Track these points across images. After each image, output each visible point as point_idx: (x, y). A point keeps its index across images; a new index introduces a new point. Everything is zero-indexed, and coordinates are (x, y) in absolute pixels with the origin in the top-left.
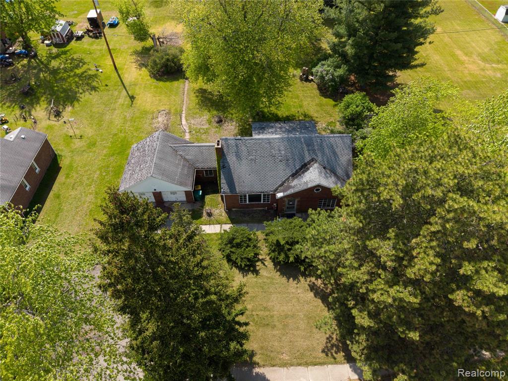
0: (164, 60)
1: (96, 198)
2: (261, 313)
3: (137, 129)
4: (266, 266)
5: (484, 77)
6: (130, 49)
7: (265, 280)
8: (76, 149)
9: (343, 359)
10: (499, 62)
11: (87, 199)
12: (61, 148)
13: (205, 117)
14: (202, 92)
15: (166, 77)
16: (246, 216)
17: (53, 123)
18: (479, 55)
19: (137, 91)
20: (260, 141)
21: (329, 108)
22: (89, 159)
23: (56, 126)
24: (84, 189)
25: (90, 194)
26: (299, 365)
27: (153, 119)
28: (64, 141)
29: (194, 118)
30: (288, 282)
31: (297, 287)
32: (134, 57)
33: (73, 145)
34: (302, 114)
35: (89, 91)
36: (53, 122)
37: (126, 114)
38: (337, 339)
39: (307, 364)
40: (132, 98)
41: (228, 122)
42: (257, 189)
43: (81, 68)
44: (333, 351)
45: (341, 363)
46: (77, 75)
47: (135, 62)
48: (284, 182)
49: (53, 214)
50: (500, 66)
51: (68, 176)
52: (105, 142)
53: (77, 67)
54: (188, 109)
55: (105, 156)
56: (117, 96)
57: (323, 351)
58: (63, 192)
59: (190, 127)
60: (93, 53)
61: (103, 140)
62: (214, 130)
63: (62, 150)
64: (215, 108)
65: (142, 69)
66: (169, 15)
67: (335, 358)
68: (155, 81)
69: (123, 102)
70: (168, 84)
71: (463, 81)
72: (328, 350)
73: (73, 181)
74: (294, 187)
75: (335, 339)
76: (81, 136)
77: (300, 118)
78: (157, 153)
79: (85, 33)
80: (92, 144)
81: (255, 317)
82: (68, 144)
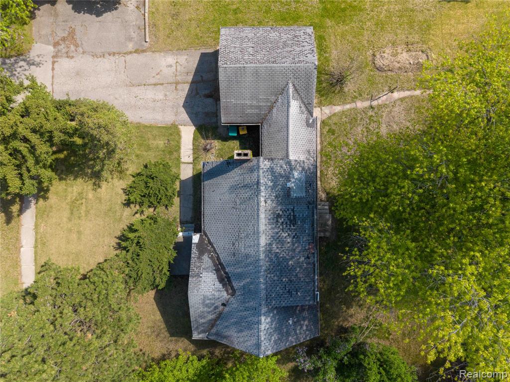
2: (83, 208)
4: (134, 215)
7: (118, 214)
26: (36, 240)
30: (116, 237)
31: (110, 246)
39: (36, 247)
45: (35, 277)
48: (213, 247)
74: (199, 258)
81: (80, 202)
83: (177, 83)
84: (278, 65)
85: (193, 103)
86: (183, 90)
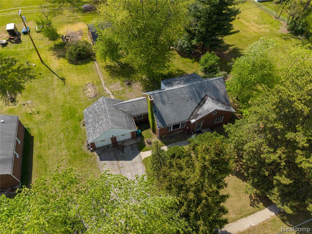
0: (77, 51)
1: (69, 151)
3: (76, 100)
5: (262, 33)
6: (46, 47)
8: (38, 121)
9: (263, 206)
10: (265, 24)
11: (63, 153)
12: (26, 123)
13: (118, 83)
14: (108, 67)
15: (80, 62)
16: (172, 138)
17: (13, 107)
18: (254, 21)
19: (64, 74)
20: (173, 91)
21: (190, 64)
22: (51, 126)
23: (16, 108)
24: (57, 147)
25: (63, 150)
26: (242, 217)
27: (84, 90)
28: (26, 118)
29: (111, 85)
32: (51, 52)
33: (34, 119)
34: (176, 70)
35: (30, 80)
36: (11, 106)
37: (63, 91)
38: (254, 196)
39: (246, 216)
40: (63, 79)
41: (135, 84)
42: (178, 120)
43: (15, 65)
44: (256, 204)
45: (263, 209)
46: (15, 70)
47: (53, 55)
48: (193, 112)
49: (42, 170)
50: (266, 26)
51: (41, 141)
52: (57, 112)
53: (12, 64)
54: (105, 80)
55: (62, 121)
56: (51, 80)
57: (251, 205)
58: (42, 153)
59: (111, 92)
60: (19, 54)
61: (55, 111)
62: (127, 90)
63: (28, 124)
64: (122, 76)
65: (61, 59)
66: (64, 21)
67: (259, 207)
68: (74, 65)
69: (57, 83)
70: (83, 66)
71: (252, 37)
72: (253, 204)
73: (47, 144)
74: (200, 115)
75: (254, 197)
76: (38, 112)
77: (177, 73)
78: (108, 112)
79: (8, 40)
80: (49, 116)
82: (31, 120)
83: (120, 168)
84: (106, 108)
85: (128, 157)
86: (123, 163)
